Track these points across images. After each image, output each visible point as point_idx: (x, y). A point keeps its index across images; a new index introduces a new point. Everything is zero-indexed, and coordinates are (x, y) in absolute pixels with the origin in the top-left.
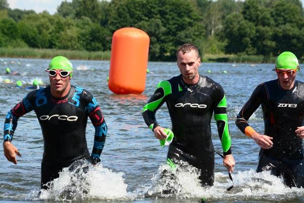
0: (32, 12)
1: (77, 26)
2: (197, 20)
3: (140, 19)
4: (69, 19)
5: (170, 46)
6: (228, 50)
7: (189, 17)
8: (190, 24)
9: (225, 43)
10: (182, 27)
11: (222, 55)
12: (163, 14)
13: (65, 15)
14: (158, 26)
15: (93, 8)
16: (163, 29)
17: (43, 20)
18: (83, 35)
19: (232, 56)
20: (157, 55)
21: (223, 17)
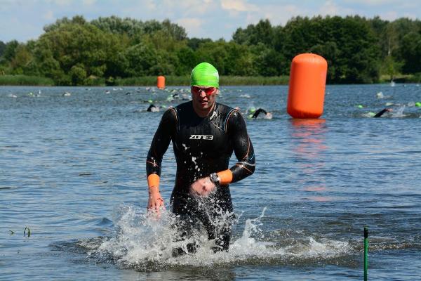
0: (209, 40)
1: (252, 52)
2: (373, 41)
3: (315, 43)
4: (244, 45)
5: (345, 68)
6: (405, 70)
7: (365, 39)
8: (366, 46)
9: (402, 64)
10: (357, 49)
11: (400, 76)
12: (338, 36)
13: (240, 42)
14: (333, 48)
15: (267, 34)
16: (338, 52)
17: (219, 48)
18: (258, 61)
19: (410, 76)
20: (332, 78)
21: (400, 37)
